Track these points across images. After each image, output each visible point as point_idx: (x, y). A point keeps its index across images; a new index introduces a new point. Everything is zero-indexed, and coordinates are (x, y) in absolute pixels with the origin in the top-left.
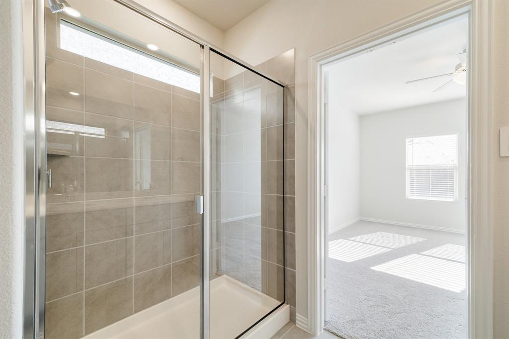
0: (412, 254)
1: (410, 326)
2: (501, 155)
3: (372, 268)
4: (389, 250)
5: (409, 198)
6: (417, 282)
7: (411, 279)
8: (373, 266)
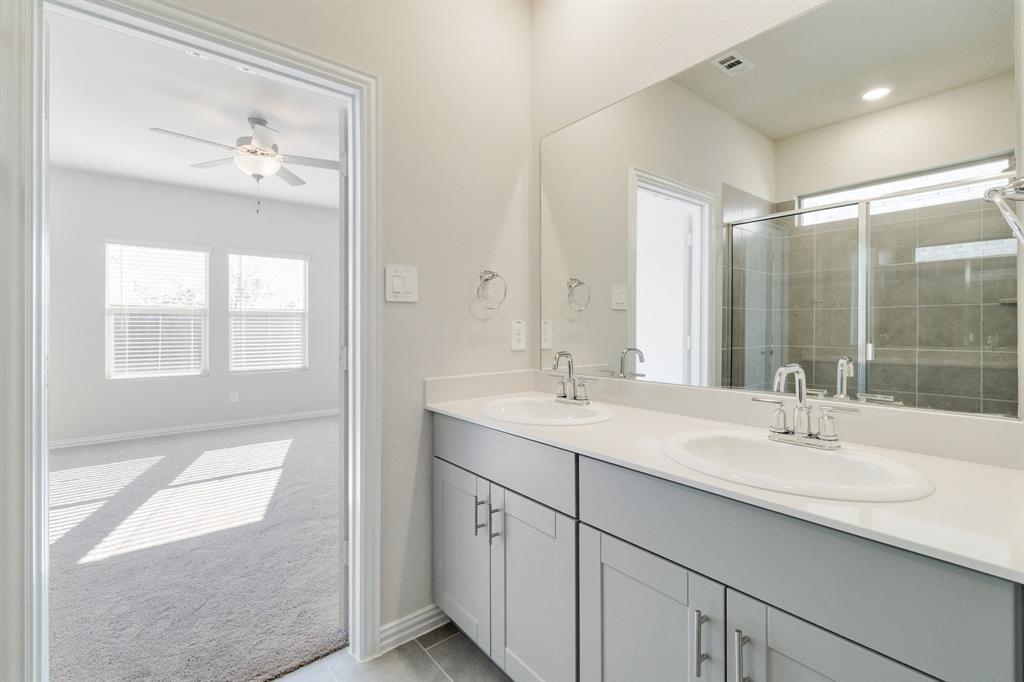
0: (154, 492)
1: (232, 613)
2: (388, 300)
3: (84, 560)
4: (100, 504)
5: (113, 377)
6: (198, 537)
7: (184, 537)
8: (84, 555)
